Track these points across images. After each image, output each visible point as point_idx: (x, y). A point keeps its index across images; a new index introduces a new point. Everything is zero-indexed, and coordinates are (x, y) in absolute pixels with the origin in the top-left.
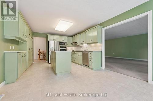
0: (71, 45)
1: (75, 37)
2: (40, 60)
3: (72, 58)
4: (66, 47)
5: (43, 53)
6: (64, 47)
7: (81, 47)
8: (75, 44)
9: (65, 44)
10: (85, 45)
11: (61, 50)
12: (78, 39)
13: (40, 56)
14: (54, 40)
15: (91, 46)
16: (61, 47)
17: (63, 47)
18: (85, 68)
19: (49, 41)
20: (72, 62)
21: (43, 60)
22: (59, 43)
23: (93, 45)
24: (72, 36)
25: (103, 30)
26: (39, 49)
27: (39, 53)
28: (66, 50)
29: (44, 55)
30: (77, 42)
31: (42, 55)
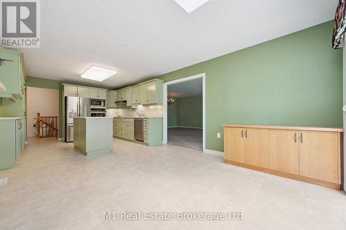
0: (115, 105)
1: (123, 91)
2: (41, 137)
3: (114, 129)
4: (104, 110)
5: (48, 122)
6: (99, 109)
7: (134, 109)
8: (122, 104)
9: (102, 104)
10: (140, 107)
11: (92, 115)
12: (128, 95)
13: (41, 130)
14: (77, 95)
15: (149, 110)
16: (92, 109)
17: (97, 108)
18: (138, 146)
19: (66, 98)
20: (114, 137)
21: (47, 136)
22: (88, 102)
23: (152, 107)
24: (117, 89)
25: (165, 86)
26: (39, 114)
27: (39, 122)
28: (104, 115)
29: (51, 126)
30: (125, 102)
31: (44, 126)
